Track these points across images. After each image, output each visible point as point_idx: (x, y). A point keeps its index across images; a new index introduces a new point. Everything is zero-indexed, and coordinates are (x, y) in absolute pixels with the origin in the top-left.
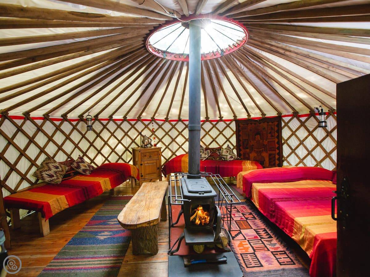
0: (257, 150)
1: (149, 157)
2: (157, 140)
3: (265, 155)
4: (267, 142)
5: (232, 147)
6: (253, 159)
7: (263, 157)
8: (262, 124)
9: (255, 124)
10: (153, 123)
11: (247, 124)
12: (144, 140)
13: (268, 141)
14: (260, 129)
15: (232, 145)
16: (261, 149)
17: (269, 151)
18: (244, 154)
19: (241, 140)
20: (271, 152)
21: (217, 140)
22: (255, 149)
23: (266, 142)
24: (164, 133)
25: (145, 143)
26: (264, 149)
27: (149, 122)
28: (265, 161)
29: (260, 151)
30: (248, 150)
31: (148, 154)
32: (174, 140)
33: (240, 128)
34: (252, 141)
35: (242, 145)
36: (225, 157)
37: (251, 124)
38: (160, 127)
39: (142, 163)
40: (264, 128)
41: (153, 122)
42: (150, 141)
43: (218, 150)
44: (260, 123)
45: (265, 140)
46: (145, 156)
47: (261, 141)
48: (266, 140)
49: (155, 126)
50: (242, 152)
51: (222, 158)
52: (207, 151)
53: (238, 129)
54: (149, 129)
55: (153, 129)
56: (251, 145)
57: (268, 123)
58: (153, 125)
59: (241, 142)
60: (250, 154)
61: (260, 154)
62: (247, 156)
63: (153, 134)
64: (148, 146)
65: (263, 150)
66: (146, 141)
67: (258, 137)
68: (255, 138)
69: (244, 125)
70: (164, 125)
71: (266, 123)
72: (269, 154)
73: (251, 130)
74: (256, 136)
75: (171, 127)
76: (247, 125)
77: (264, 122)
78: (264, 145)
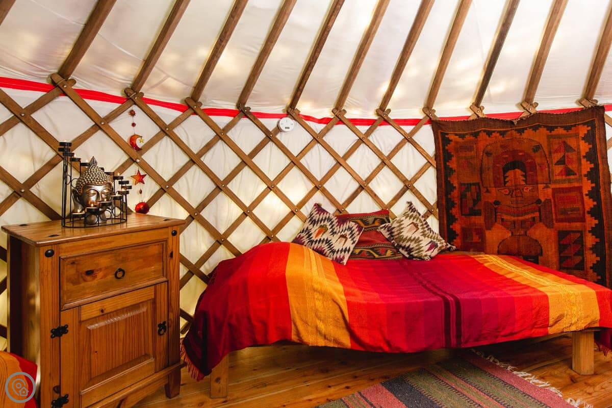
0: (513, 218)
1: (111, 277)
2: (150, 187)
3: (543, 234)
4: (550, 191)
5: (422, 210)
6: (496, 249)
7: (536, 241)
8: (528, 134)
9: (502, 134)
10: (132, 113)
11: (476, 135)
12: (87, 186)
13: (553, 189)
14: (521, 151)
15: (424, 202)
16: (527, 217)
17: (557, 221)
18: (465, 232)
19: (456, 185)
20: (564, 226)
21: (373, 185)
22: (505, 217)
23: (544, 193)
24: (183, 159)
25: (93, 198)
26: (537, 214)
27: (115, 106)
28: (541, 254)
29: (523, 222)
30: (479, 220)
31: (104, 261)
32: (222, 186)
33: (450, 147)
34: (494, 191)
35: (457, 201)
36: (413, 245)
37: (489, 133)
38: (166, 131)
39: (67, 319)
40: (538, 148)
41: (135, 108)
42: (118, 187)
43: (383, 222)
44: (521, 131)
45: (541, 186)
46: (90, 273)
47: (527, 191)
48: (547, 187)
49: (146, 129)
50: (457, 227)
51: (401, 250)
52: (346, 226)
53: (444, 149)
54: (116, 139)
55: (133, 139)
56: (491, 200)
57: (551, 129)
58: (135, 119)
59: (455, 193)
60: (488, 234)
61: (522, 232)
62: (476, 238)
63: (132, 160)
64: (107, 214)
65: (534, 218)
66: (100, 188)
67: (516, 176)
68: (505, 178)
69: (462, 136)
70: (184, 124)
71: (543, 131)
72: (559, 232)
73: (488, 154)
74: (510, 174)
75: (211, 134)
76: (472, 138)
77: (535, 128)
78: (539, 201)
